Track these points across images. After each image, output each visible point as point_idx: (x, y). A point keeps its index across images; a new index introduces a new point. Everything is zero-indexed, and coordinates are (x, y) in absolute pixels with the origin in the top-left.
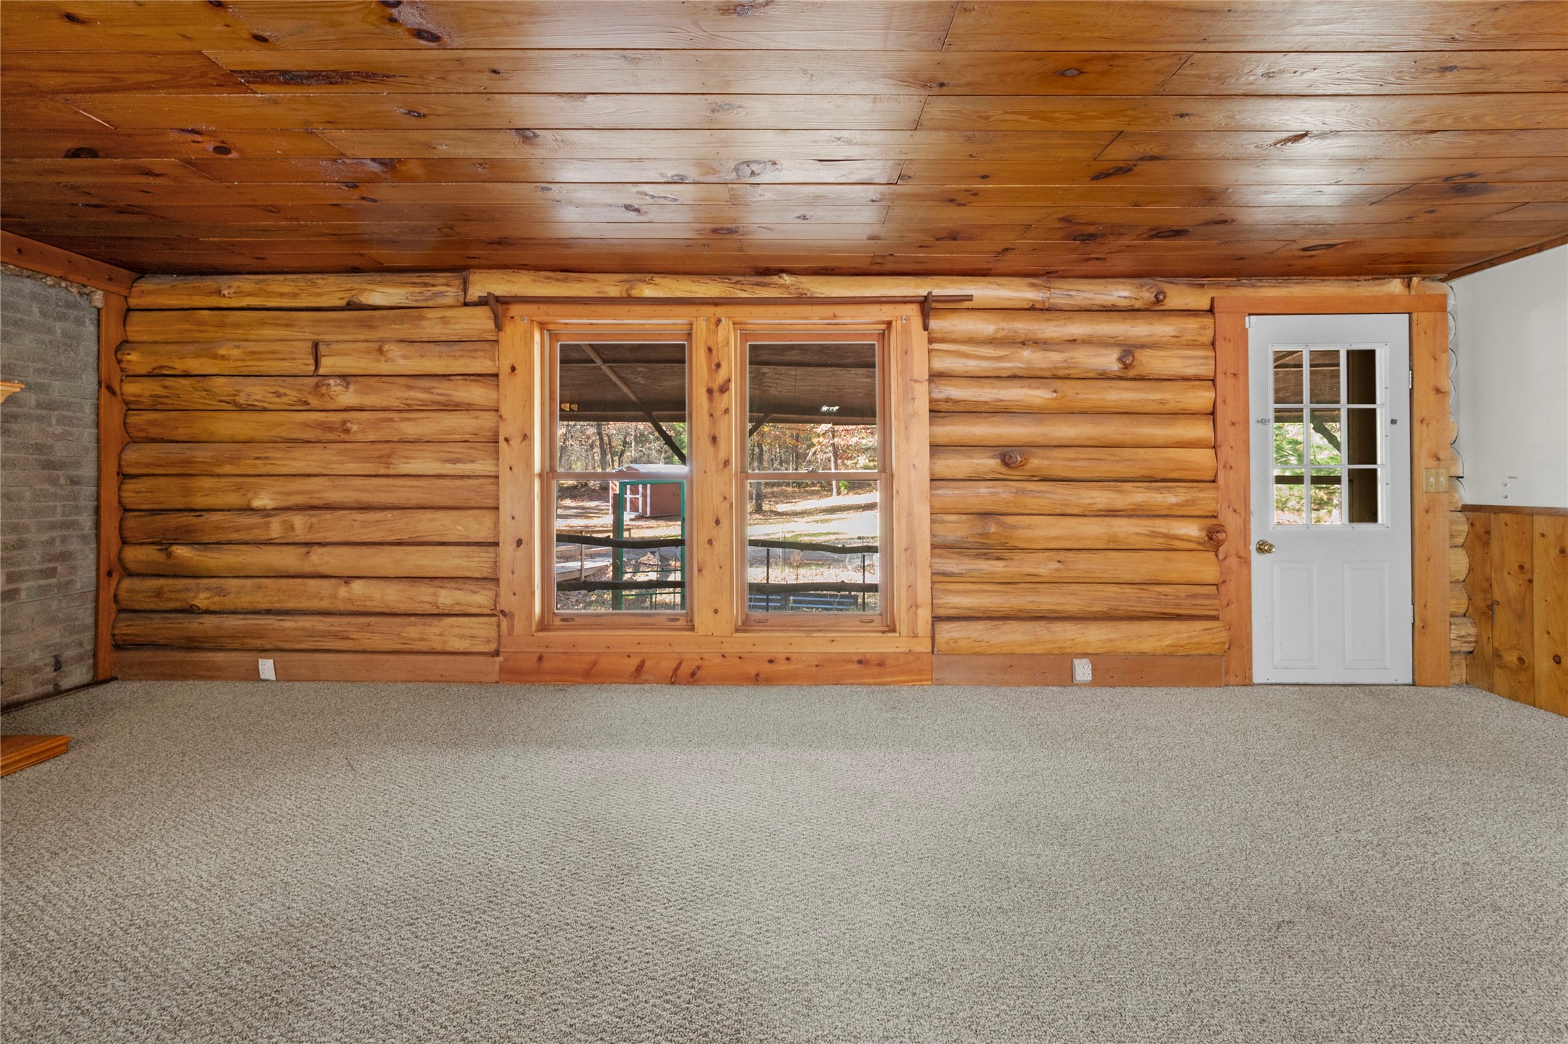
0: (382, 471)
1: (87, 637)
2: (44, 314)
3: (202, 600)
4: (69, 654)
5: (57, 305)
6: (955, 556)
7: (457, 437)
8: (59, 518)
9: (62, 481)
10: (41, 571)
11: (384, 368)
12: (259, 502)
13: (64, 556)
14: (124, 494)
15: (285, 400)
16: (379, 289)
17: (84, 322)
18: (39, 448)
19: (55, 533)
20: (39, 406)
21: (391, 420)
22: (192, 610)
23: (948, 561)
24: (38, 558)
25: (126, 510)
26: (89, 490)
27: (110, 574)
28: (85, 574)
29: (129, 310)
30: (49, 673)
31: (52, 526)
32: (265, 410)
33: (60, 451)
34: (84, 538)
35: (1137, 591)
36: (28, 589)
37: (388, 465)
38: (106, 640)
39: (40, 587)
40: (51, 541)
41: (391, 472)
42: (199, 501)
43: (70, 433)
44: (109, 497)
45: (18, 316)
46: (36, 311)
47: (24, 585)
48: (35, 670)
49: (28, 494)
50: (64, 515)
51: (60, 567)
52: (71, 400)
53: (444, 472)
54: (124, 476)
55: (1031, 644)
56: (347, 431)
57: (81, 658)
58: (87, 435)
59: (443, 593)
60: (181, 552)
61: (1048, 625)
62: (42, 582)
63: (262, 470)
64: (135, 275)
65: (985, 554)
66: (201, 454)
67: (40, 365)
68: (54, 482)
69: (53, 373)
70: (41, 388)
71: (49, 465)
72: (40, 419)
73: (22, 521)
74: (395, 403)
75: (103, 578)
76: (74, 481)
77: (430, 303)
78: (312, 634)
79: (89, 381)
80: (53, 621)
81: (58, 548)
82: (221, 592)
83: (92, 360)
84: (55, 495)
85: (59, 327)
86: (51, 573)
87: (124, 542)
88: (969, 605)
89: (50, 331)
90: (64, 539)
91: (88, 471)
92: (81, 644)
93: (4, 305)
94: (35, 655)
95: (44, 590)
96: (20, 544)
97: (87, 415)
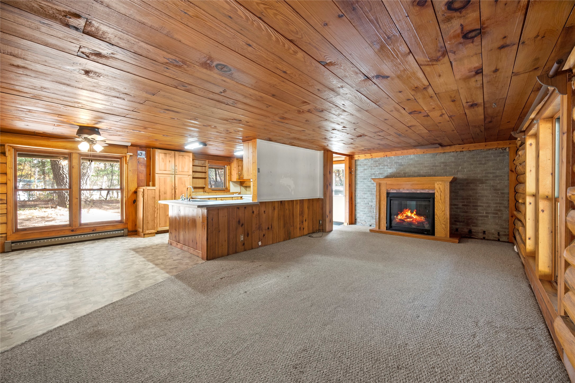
1: (507, 231)
2: (494, 157)
4: (501, 233)
5: (498, 154)
8: (498, 201)
9: (499, 193)
10: (494, 213)
11: (522, 160)
13: (500, 210)
14: (516, 197)
17: (505, 156)
18: (493, 186)
19: (497, 205)
20: (493, 177)
24: (493, 210)
25: (517, 201)
26: (506, 196)
27: (512, 217)
28: (505, 216)
29: (518, 149)
30: (497, 236)
31: (496, 203)
33: (499, 187)
34: (505, 207)
38: (511, 233)
39: (493, 216)
40: (497, 207)
43: (501, 182)
44: (512, 197)
45: (488, 159)
46: (492, 156)
47: (490, 215)
48: (493, 234)
49: (491, 196)
50: (499, 201)
51: (499, 213)
52: (502, 175)
54: (516, 193)
57: (505, 235)
58: (506, 182)
62: (494, 215)
67: (493, 168)
68: (497, 193)
69: (497, 169)
70: (494, 173)
71: (495, 190)
72: (493, 180)
73: (489, 202)
76: (503, 193)
79: (507, 170)
80: (497, 224)
81: (498, 208)
83: (507, 164)
84: (497, 196)
85: (498, 159)
86: (497, 214)
87: (516, 209)
89: (496, 160)
90: (500, 207)
93: (485, 157)
94: (493, 231)
95: (494, 217)
96: (489, 207)
97: (506, 178)
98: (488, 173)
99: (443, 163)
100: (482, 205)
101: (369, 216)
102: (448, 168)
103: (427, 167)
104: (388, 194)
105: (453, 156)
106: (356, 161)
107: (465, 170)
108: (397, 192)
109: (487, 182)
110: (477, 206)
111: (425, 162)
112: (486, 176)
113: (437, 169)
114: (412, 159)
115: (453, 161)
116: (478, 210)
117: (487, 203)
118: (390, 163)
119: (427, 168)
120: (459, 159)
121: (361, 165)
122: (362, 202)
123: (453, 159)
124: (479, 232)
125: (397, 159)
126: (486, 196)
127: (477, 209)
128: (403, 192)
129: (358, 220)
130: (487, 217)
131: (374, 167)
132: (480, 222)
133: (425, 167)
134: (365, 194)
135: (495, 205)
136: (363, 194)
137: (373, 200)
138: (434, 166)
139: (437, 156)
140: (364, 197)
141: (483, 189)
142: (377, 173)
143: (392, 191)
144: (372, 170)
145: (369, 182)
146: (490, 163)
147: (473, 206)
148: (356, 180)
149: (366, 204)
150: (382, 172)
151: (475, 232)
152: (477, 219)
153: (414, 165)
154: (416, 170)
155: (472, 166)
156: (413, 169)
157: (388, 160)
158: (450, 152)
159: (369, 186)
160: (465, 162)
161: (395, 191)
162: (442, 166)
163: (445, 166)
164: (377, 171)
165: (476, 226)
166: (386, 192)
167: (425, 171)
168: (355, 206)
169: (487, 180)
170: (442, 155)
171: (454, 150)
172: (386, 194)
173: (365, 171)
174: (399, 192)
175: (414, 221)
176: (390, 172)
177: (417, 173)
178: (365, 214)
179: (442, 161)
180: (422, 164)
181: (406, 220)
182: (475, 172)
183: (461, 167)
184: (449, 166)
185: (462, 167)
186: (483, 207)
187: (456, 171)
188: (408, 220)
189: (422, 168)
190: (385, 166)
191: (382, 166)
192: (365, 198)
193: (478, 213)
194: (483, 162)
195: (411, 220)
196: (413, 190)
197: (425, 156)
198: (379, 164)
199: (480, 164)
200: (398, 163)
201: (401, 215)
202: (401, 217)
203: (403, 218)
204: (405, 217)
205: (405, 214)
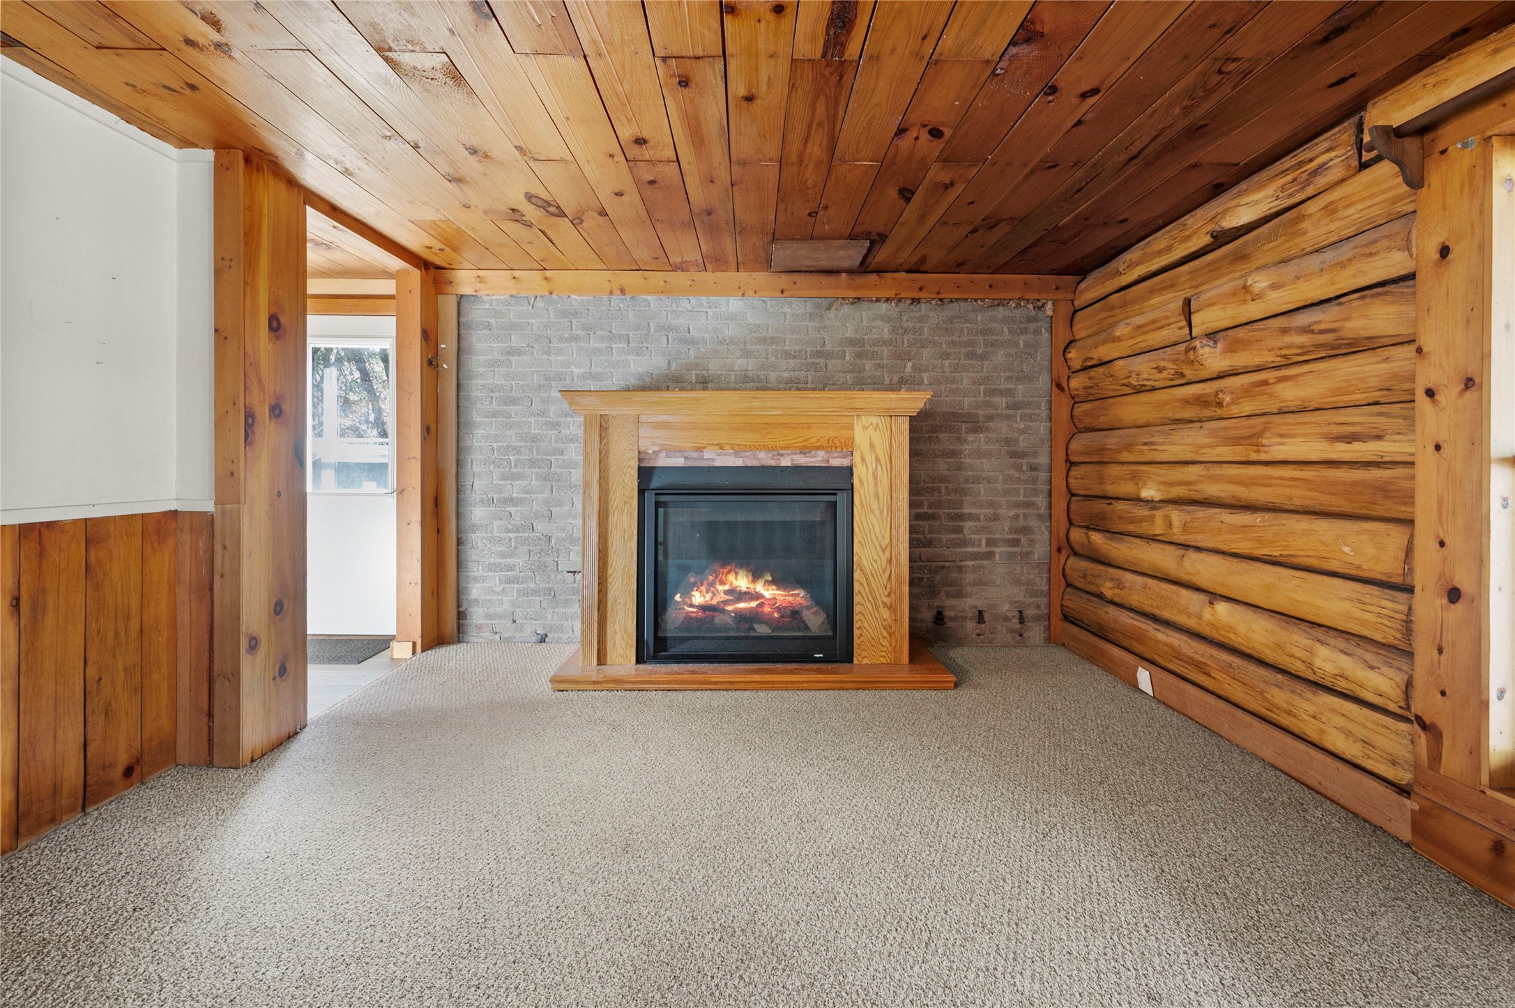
0: (1254, 457)
1: (1043, 601)
2: (1011, 332)
3: (1108, 590)
4: (1027, 613)
5: (1021, 322)
8: (1021, 498)
9: (1024, 468)
10: (1009, 540)
11: (1254, 310)
12: (1146, 493)
13: (1026, 530)
14: (1071, 480)
15: (1165, 374)
16: (1243, 200)
17: (1041, 332)
18: (1008, 441)
19: (1020, 511)
20: (1008, 407)
21: (1265, 383)
22: (1101, 596)
24: (1007, 529)
25: (1073, 495)
26: (1043, 476)
27: (1059, 550)
28: (1041, 548)
29: (1075, 312)
30: (1015, 624)
31: (1017, 505)
32: (1154, 389)
33: (1023, 444)
34: (1040, 517)
36: (1000, 553)
37: (1259, 447)
38: (1056, 611)
39: (1008, 552)
40: (1017, 517)
41: (1264, 457)
42: (1111, 489)
43: (1030, 428)
44: (1059, 483)
45: (994, 338)
46: (1006, 330)
47: (997, 550)
48: (1006, 619)
49: (1000, 478)
50: (1025, 496)
51: (1023, 541)
52: (1031, 399)
53: (1334, 456)
54: (1071, 464)
56: (1220, 404)
57: (1038, 618)
58: (1043, 427)
60: (1096, 537)
62: (1010, 549)
63: (1148, 457)
64: (1078, 278)
66: (1112, 440)
67: (1008, 374)
68: (1018, 468)
69: (1018, 379)
70: (1009, 393)
71: (1014, 455)
72: (1008, 417)
73: (996, 499)
74: (1269, 358)
75: (1055, 554)
76: (1033, 468)
77: (1313, 188)
79: (1044, 381)
80: (1018, 582)
81: (1021, 523)
82: (1119, 585)
83: (1046, 363)
84: (1019, 479)
85: (1022, 340)
86: (1015, 543)
87: (1071, 524)
89: (1016, 344)
90: (1025, 516)
91: (1043, 460)
92: (1038, 607)
93: (985, 332)
94: (1006, 607)
95: (1012, 556)
96: (996, 518)
97: (1043, 411)
98: (993, 392)
99: (852, 342)
100: (977, 511)
101: (535, 592)
102: (868, 365)
103: (794, 357)
104: (645, 473)
105: (883, 318)
106: (464, 305)
107: (925, 376)
108: (689, 464)
109: (991, 425)
110: (961, 517)
111: (788, 336)
112: (987, 404)
113: (830, 367)
114: (732, 317)
115: (886, 337)
116: (966, 532)
117: (991, 504)
118: (637, 327)
119: (792, 362)
120: (906, 331)
121: (489, 327)
122: (496, 523)
123: (885, 331)
124: (964, 618)
125: (672, 312)
126: (988, 480)
127: (959, 530)
128: (717, 464)
129: (477, 616)
130: (990, 555)
131: (561, 339)
132: (969, 577)
133: (787, 355)
134: (513, 477)
135: (1012, 513)
136: (504, 478)
137: (554, 509)
138: (818, 354)
139: (832, 314)
140: (506, 495)
141: (979, 454)
142: (576, 371)
143: (663, 461)
144: (553, 358)
145: (532, 419)
146: (1000, 357)
147: (952, 518)
148: (463, 403)
149: (517, 531)
150: (599, 370)
151: (952, 619)
152: (960, 569)
153: (741, 346)
154: (750, 364)
155: (947, 363)
156: (739, 361)
157: (630, 314)
158: (878, 300)
159: (535, 439)
160: (923, 346)
161: (679, 462)
162: (848, 358)
163: (859, 355)
164: (578, 365)
165: (959, 595)
166: (635, 464)
167: (786, 375)
168: (459, 542)
169: (990, 418)
170: (847, 309)
171: (892, 294)
172: (635, 473)
173: (514, 359)
174: (697, 464)
175: (767, 609)
176: (640, 370)
177: (753, 381)
178: (516, 580)
179: (849, 334)
180: (773, 341)
181: (730, 608)
182: (954, 386)
183: (910, 364)
184: (872, 359)
185: (914, 366)
186: (978, 520)
187: (896, 377)
188: (742, 605)
189: (773, 359)
190: (612, 338)
191: (602, 339)
192: (511, 499)
193: (964, 543)
194: (980, 351)
195: (753, 604)
196: (762, 455)
197: (787, 310)
198: (585, 327)
199: (971, 355)
200: (675, 329)
201: (703, 588)
202: (708, 597)
203: (714, 602)
204: (723, 597)
205: (723, 583)
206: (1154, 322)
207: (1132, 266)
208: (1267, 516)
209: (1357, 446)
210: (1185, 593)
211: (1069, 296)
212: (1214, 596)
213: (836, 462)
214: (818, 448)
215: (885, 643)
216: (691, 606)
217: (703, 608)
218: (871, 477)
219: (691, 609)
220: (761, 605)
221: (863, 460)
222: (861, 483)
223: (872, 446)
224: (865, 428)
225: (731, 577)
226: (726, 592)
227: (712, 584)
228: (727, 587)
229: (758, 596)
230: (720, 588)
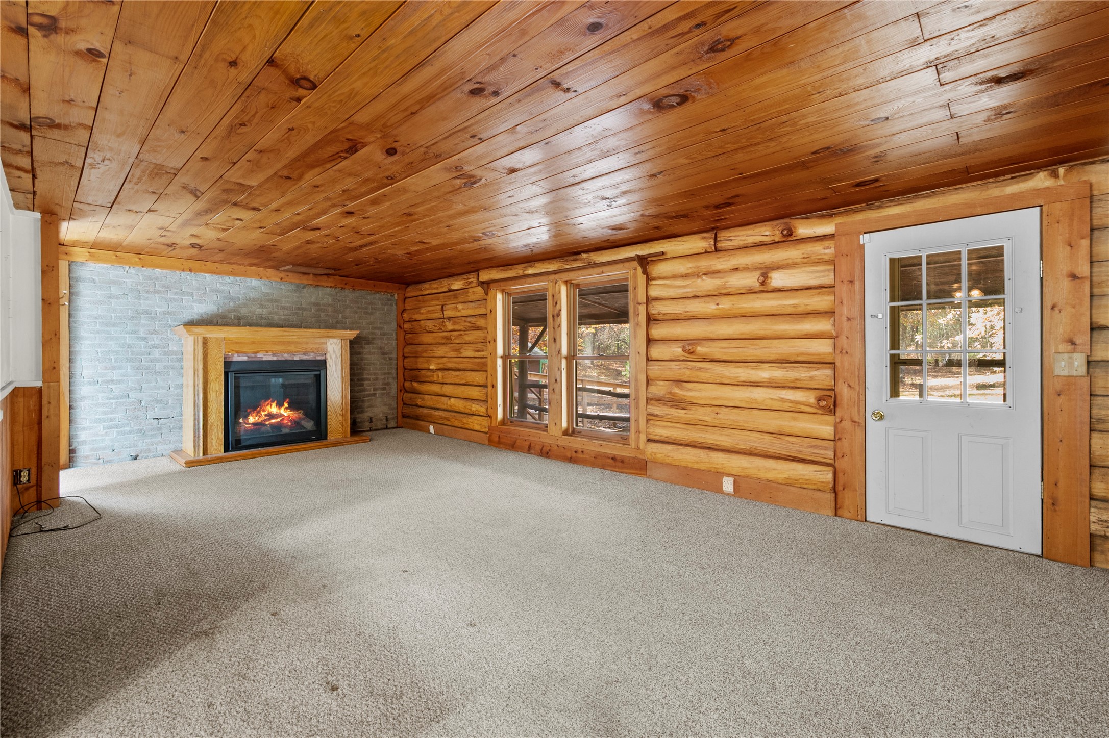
0: (459, 356)
1: (395, 411)
2: (382, 304)
3: (419, 402)
4: (390, 416)
5: (385, 301)
6: (660, 405)
7: (480, 341)
8: (386, 371)
9: (387, 359)
10: (382, 388)
11: (458, 314)
12: (432, 367)
13: (388, 384)
14: (405, 363)
15: (436, 328)
16: (456, 283)
17: (393, 305)
18: (381, 348)
19: (386, 376)
20: (381, 334)
21: (461, 335)
22: (417, 406)
23: (656, 408)
24: (381, 384)
25: (405, 369)
26: (395, 362)
27: (401, 391)
28: (394, 390)
29: (405, 298)
30: (384, 422)
31: (385, 374)
32: (433, 332)
33: (387, 349)
34: (393, 378)
35: (773, 438)
36: (379, 393)
37: (460, 353)
38: (400, 414)
40: (385, 379)
41: (462, 356)
42: (420, 366)
43: (389, 343)
44: (400, 364)
45: (375, 306)
46: (380, 303)
47: (377, 392)
48: (381, 420)
49: (378, 363)
50: (388, 370)
51: (387, 387)
52: (389, 332)
53: (475, 356)
54: (405, 357)
55: (697, 463)
56: (451, 339)
57: (393, 419)
58: (394, 342)
59: (473, 405)
60: (415, 384)
61: (709, 453)
62: (382, 392)
63: (432, 355)
64: (406, 286)
65: (676, 406)
66: (420, 348)
67: (381, 321)
68: (385, 359)
69: (385, 323)
70: (381, 329)
71: (383, 354)
72: (381, 339)
73: (377, 372)
74: (462, 328)
75: (399, 392)
76: (391, 359)
77: (470, 286)
78: (441, 417)
79: (394, 325)
80: (385, 405)
81: (387, 381)
82: (423, 400)
83: (395, 317)
84: (385, 363)
85: (386, 308)
86: (384, 389)
87: (405, 380)
88: (665, 435)
89: (383, 309)
90: (388, 378)
91: (394, 356)
92: (393, 414)
93: (371, 303)
94: (381, 415)
95: (383, 394)
96: (376, 379)
97: (394, 336)
98: (375, 328)
99: (315, 304)
100: (369, 377)
101: (130, 432)
102: (322, 315)
103: (287, 309)
104: (227, 364)
105: (330, 295)
106: (73, 267)
107: (347, 320)
108: (250, 359)
109: (375, 342)
110: (363, 380)
111: (283, 299)
112: (373, 333)
113: (304, 315)
114: (254, 288)
115: (330, 303)
116: (365, 385)
117: (375, 374)
118: (199, 289)
119: (286, 312)
120: (339, 301)
121: (94, 281)
122: (100, 395)
123: (330, 300)
124: (365, 421)
125: (220, 283)
126: (373, 364)
127: (362, 385)
128: (264, 359)
129: (83, 450)
130: (374, 395)
131: (148, 292)
132: (366, 404)
133: (283, 308)
134: (114, 368)
135: (383, 377)
136: (106, 368)
137: (143, 385)
138: (299, 309)
139: (305, 291)
140: (109, 378)
141: (370, 353)
142: (158, 310)
143: (236, 358)
144: (142, 302)
145: (127, 336)
146: (377, 314)
147: (359, 380)
148: (73, 325)
149: (117, 398)
150: (174, 310)
151: (359, 422)
152: (363, 401)
153: (259, 302)
154: (264, 312)
155: (356, 315)
156: (258, 310)
157: (194, 282)
158: (327, 287)
159: (129, 346)
160: (347, 308)
161: (245, 359)
162: (313, 311)
163: (318, 310)
164: (159, 307)
165: (362, 412)
166: (222, 360)
167: (283, 317)
168: (71, 408)
169: (374, 339)
170: (312, 289)
171: (333, 285)
172: (222, 364)
173: (113, 301)
174: (254, 359)
175: (285, 421)
176: (201, 311)
177: (266, 319)
178: (117, 427)
179: (313, 300)
180: (276, 301)
181: (267, 423)
182: (359, 325)
183: (341, 315)
184: (324, 312)
185: (342, 316)
186: (370, 380)
187: (335, 321)
188: (273, 421)
189: (276, 310)
190: (182, 293)
191: (176, 293)
192: (112, 381)
193: (364, 390)
194: (370, 311)
195: (279, 420)
196: (286, 355)
197: (283, 287)
198: (164, 286)
199: (366, 313)
200: (222, 292)
201: (254, 414)
202: (257, 418)
203: (260, 421)
204: (264, 418)
205: (264, 411)
206: (433, 310)
207: (426, 289)
208: (462, 372)
209: (479, 353)
210: (443, 398)
211: (403, 292)
212: (450, 397)
213: (319, 358)
214: (312, 352)
215: (341, 430)
216: (249, 424)
217: (254, 424)
218: (334, 363)
219: (247, 426)
220: (282, 420)
221: (331, 357)
222: (330, 366)
223: (334, 352)
224: (331, 344)
225: (268, 407)
226: (266, 415)
227: (259, 412)
228: (266, 413)
229: (282, 415)
230: (263, 413)
